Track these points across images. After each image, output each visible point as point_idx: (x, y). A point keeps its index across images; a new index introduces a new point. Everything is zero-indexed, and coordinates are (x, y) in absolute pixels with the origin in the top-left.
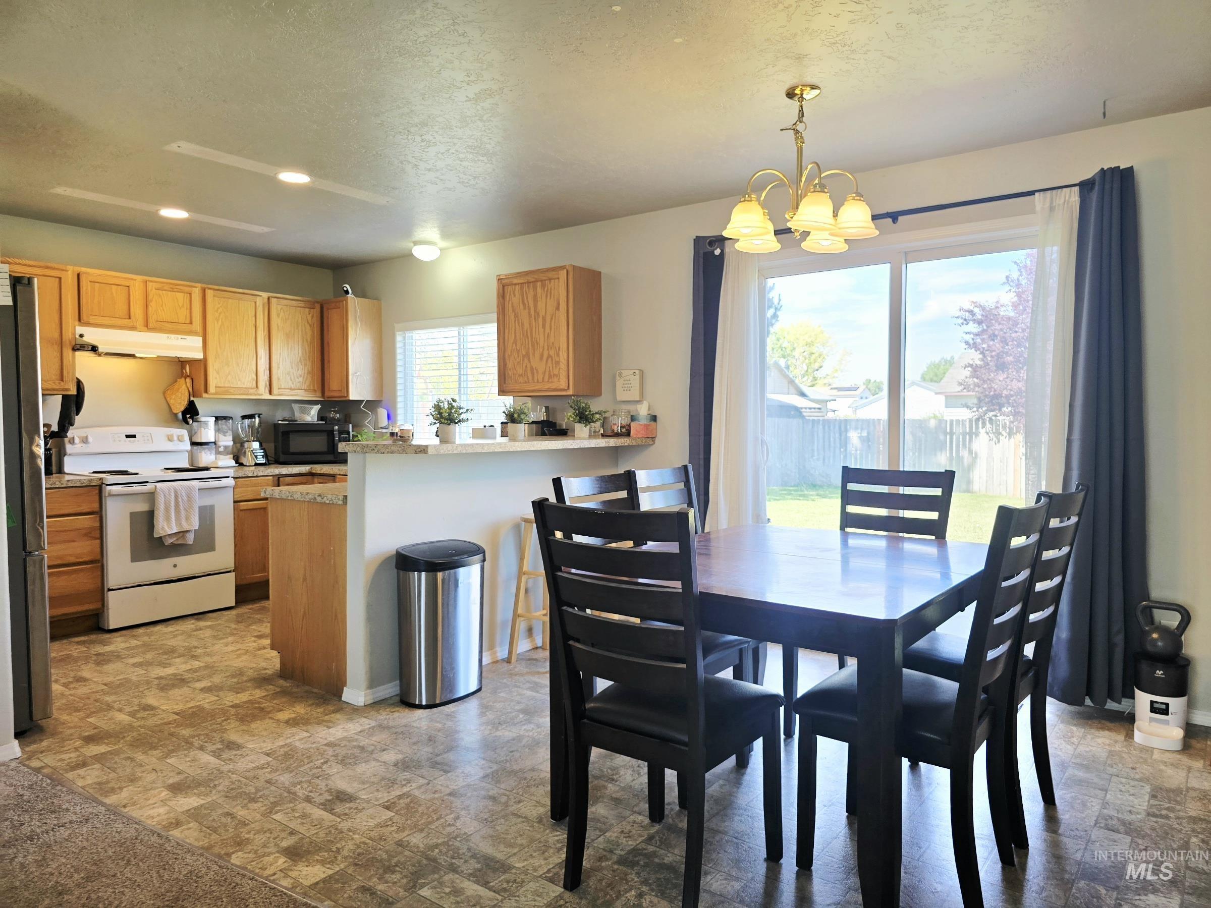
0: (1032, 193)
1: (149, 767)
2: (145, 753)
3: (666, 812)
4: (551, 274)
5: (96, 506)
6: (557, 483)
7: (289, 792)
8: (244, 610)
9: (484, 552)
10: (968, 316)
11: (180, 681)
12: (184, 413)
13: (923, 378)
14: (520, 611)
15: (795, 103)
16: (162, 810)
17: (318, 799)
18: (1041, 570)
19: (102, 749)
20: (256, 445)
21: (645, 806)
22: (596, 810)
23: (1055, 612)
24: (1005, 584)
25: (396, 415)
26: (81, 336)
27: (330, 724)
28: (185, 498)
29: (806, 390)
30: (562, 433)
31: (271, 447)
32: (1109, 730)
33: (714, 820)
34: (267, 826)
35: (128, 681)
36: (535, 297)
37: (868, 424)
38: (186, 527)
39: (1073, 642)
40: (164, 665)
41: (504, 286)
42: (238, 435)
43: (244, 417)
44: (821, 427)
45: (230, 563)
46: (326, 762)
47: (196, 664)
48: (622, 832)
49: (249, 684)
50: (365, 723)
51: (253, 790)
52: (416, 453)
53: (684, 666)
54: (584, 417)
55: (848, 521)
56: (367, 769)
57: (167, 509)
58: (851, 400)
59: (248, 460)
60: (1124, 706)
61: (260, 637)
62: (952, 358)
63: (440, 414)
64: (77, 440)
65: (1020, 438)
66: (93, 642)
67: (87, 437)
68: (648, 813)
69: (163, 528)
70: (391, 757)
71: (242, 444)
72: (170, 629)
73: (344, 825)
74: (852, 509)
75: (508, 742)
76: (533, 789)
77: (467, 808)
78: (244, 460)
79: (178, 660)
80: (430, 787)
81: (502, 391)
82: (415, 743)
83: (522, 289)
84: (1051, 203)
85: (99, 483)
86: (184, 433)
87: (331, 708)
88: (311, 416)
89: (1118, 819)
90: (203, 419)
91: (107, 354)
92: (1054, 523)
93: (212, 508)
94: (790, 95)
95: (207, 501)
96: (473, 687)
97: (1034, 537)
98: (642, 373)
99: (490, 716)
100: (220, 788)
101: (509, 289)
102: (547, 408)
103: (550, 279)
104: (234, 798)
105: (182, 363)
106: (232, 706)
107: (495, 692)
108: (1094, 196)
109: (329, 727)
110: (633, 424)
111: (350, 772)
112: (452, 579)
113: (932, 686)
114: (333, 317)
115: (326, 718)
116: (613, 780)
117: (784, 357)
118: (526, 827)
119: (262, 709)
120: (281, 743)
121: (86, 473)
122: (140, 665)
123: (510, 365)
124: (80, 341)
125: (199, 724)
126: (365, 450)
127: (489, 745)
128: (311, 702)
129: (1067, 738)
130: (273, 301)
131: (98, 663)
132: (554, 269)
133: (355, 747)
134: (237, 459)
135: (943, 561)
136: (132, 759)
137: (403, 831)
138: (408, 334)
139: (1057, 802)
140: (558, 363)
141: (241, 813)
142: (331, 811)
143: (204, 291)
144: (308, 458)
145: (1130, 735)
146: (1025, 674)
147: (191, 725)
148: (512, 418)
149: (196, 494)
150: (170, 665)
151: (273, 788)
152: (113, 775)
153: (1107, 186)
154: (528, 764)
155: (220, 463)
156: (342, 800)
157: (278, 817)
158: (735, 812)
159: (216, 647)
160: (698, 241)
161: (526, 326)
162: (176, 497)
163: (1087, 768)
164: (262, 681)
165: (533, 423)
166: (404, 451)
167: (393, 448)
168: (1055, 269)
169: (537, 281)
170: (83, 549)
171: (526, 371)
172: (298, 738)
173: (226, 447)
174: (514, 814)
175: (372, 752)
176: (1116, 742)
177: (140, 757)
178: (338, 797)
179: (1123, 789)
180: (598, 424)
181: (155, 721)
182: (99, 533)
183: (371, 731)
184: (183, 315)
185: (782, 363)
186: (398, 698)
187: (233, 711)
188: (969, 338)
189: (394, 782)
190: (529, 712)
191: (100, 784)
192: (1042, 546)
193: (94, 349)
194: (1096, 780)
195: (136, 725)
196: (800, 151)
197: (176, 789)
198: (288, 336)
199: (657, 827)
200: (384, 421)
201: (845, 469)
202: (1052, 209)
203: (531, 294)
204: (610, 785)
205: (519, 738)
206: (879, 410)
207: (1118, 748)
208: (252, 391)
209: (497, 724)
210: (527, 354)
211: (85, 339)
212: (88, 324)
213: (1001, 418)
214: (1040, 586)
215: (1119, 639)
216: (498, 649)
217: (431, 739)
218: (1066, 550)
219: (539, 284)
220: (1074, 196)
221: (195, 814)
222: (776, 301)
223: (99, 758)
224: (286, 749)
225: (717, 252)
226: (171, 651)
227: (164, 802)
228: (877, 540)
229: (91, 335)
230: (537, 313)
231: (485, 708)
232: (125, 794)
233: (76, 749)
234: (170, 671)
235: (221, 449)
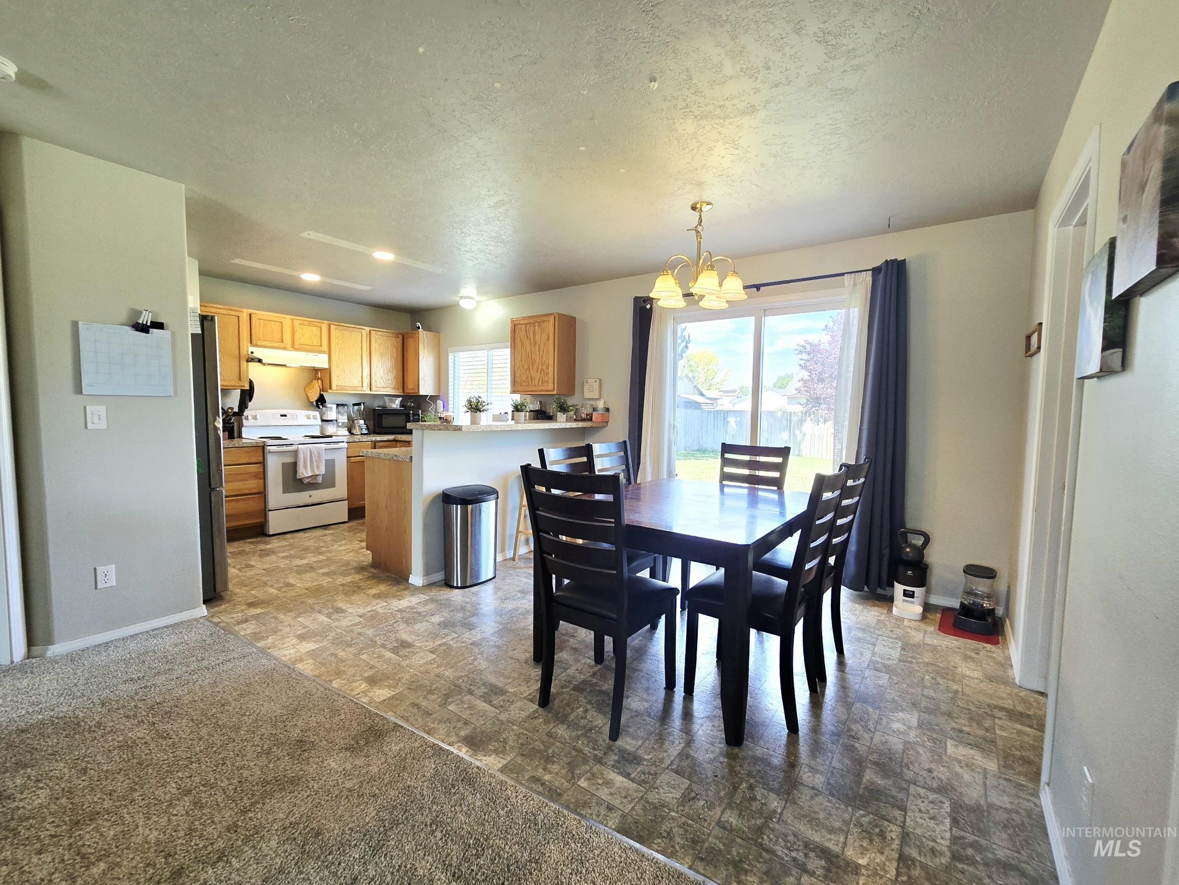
0: (843, 274)
1: (286, 623)
2: (285, 614)
3: (605, 657)
4: (545, 319)
5: (261, 459)
6: (541, 452)
7: (372, 641)
8: (353, 524)
9: (497, 493)
10: (801, 350)
11: (310, 568)
12: (317, 401)
13: (775, 385)
14: (520, 529)
15: (696, 214)
16: (292, 651)
17: (389, 646)
18: (840, 512)
19: (258, 611)
20: (362, 422)
21: (592, 653)
22: (561, 656)
23: (848, 537)
24: (818, 522)
25: (448, 405)
26: (252, 353)
27: (400, 598)
28: (316, 455)
29: (704, 392)
30: (550, 418)
31: (371, 423)
32: (878, 606)
33: (635, 663)
34: (357, 663)
35: (278, 567)
36: (534, 332)
37: (740, 413)
38: (317, 473)
39: (858, 554)
40: (302, 558)
41: (515, 326)
42: (351, 416)
43: (354, 405)
44: (712, 415)
45: (345, 495)
46: (396, 622)
47: (321, 557)
48: (577, 670)
49: (352, 571)
50: (423, 597)
51: (350, 639)
52: (455, 430)
53: (615, 572)
54: (563, 408)
55: (725, 477)
56: (421, 627)
57: (305, 462)
58: (731, 398)
59: (356, 431)
60: (887, 592)
61: (361, 541)
62: (792, 374)
63: (471, 405)
64: (250, 418)
65: (831, 423)
66: (258, 542)
67: (256, 416)
68: (593, 658)
69: (302, 472)
70: (437, 619)
71: (353, 422)
72: (307, 535)
73: (404, 663)
74: (727, 470)
75: (510, 611)
76: (523, 642)
77: (481, 653)
78: (354, 431)
79: (309, 555)
80: (460, 639)
81: (514, 392)
82: (452, 611)
83: (526, 327)
84: (855, 280)
85: (263, 444)
86: (317, 414)
87: (402, 587)
88: (396, 404)
89: (882, 663)
90: (329, 406)
91: (269, 364)
92: (850, 483)
93: (333, 460)
94: (694, 208)
95: (330, 456)
96: (491, 576)
97: (837, 493)
98: (600, 381)
99: (500, 594)
100: (329, 637)
101: (518, 327)
102: (540, 402)
103: (544, 321)
104: (338, 644)
105: (316, 370)
106: (341, 585)
107: (504, 579)
108: (881, 277)
109: (399, 600)
110: (594, 413)
111: (410, 629)
112: (478, 510)
113: (772, 582)
114: (410, 343)
115: (399, 593)
116: (574, 636)
117: (692, 371)
118: (517, 665)
119: (359, 587)
120: (369, 609)
121: (255, 438)
122: (286, 557)
123: (517, 375)
124: (251, 356)
125: (319, 596)
126: (423, 428)
127: (499, 613)
128: (389, 583)
129: (852, 611)
130: (373, 332)
131: (261, 556)
132: (546, 315)
133: (415, 612)
134: (350, 431)
135: (781, 503)
136: (276, 618)
137: (441, 666)
138: (456, 354)
139: (845, 652)
140: (547, 374)
141: (341, 654)
142: (397, 654)
143: (329, 325)
144: (395, 430)
145: (890, 610)
146: (829, 574)
147: (315, 597)
148: (517, 408)
149: (323, 452)
150: (305, 558)
151: (362, 638)
152: (264, 628)
153: (889, 273)
154: (521, 625)
155: (340, 433)
156: (404, 647)
157: (364, 657)
158: (648, 657)
159: (335, 547)
160: (636, 299)
161: (528, 350)
162: (311, 454)
163: (863, 630)
164: (361, 569)
165: (531, 411)
166: (447, 429)
167: (441, 427)
168: (856, 322)
169: (536, 322)
170: (253, 485)
171: (528, 378)
172: (380, 606)
173: (343, 423)
174: (510, 658)
175: (425, 616)
176: (882, 614)
177: (281, 616)
178: (401, 645)
179: (885, 644)
180: (572, 413)
181: (293, 593)
182: (263, 475)
183: (425, 603)
184: (316, 341)
185: (691, 375)
186: (443, 582)
187: (341, 588)
188: (802, 362)
189: (437, 636)
190: (523, 592)
191: (255, 633)
192: (841, 497)
193: (260, 361)
194: (869, 638)
195: (280, 596)
196: (699, 243)
197: (302, 638)
198: (382, 355)
199: (599, 667)
200: (440, 408)
201: (723, 444)
202: (855, 285)
203: (532, 329)
204: (571, 640)
205: (517, 609)
206: (746, 405)
207: (883, 618)
208: (358, 389)
209: (504, 600)
210: (529, 367)
211: (254, 355)
212: (256, 346)
213: (820, 411)
214: (840, 522)
215: (886, 551)
216: (507, 552)
217: (463, 609)
218: (856, 499)
219: (537, 324)
220: (868, 278)
221: (312, 654)
222: (687, 337)
223: (256, 617)
224: (372, 613)
225: (648, 306)
226: (307, 549)
227: (294, 646)
228: (742, 490)
229: (258, 353)
230: (535, 342)
231: (497, 589)
232: (270, 640)
233: (242, 611)
234: (304, 562)
235: (340, 424)
